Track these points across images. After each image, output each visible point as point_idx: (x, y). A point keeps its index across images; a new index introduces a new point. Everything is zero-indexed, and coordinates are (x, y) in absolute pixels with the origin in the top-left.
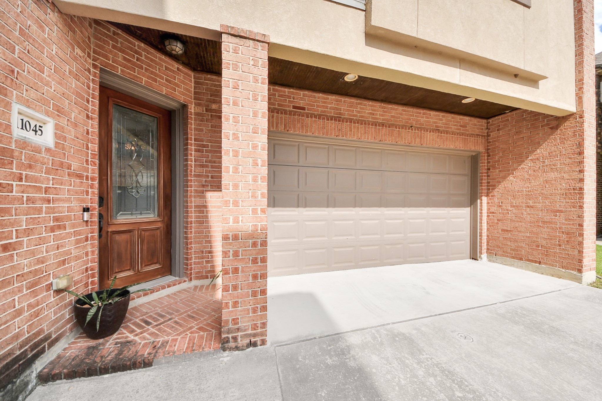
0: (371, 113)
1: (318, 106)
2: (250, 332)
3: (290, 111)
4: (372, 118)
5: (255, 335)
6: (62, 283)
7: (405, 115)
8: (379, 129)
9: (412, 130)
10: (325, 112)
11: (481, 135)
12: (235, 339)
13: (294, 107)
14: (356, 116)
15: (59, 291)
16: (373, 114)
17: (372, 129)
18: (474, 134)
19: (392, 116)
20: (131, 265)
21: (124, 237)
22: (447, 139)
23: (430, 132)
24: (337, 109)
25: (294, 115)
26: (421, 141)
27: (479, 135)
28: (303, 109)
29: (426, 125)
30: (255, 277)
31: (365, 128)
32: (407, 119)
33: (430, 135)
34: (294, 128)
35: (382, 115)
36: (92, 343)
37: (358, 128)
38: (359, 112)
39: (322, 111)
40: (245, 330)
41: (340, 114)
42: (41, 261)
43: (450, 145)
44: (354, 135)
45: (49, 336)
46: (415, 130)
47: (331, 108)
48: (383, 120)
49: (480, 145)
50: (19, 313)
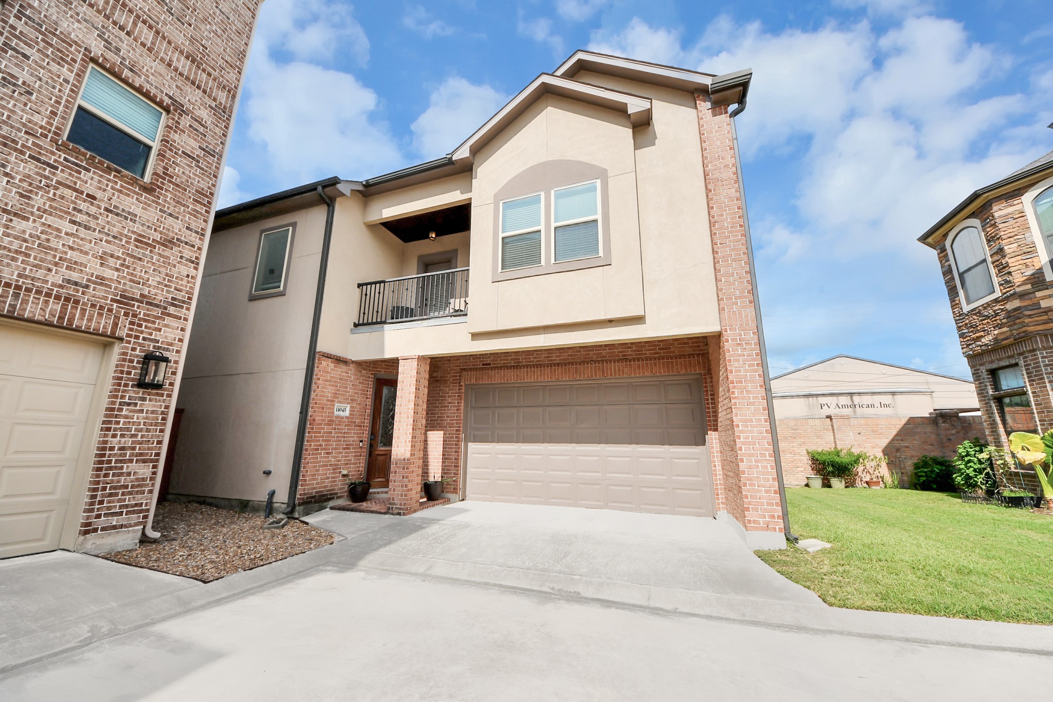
0: (547, 357)
1: (501, 360)
2: (398, 506)
3: (480, 368)
4: (548, 360)
5: (400, 509)
6: (345, 472)
7: (584, 351)
8: (555, 370)
9: (591, 364)
10: (506, 363)
11: (696, 354)
12: (392, 508)
13: (483, 365)
14: (533, 361)
15: (344, 476)
16: (549, 357)
17: (548, 370)
18: (684, 355)
19: (568, 355)
20: (384, 475)
21: (383, 457)
22: (639, 367)
23: (614, 363)
24: (516, 359)
25: (482, 370)
26: (603, 373)
27: (693, 355)
28: (490, 364)
29: (610, 357)
30: (403, 477)
31: (541, 370)
32: (586, 355)
33: (615, 367)
34: (482, 380)
35: (558, 356)
36: (351, 503)
37: (534, 372)
38: (536, 358)
39: (504, 363)
40: (397, 505)
41: (519, 362)
42: (339, 461)
43: (644, 373)
44: (531, 378)
45: (336, 494)
46: (595, 363)
47: (511, 359)
48: (560, 360)
49: (695, 366)
50: (328, 478)
